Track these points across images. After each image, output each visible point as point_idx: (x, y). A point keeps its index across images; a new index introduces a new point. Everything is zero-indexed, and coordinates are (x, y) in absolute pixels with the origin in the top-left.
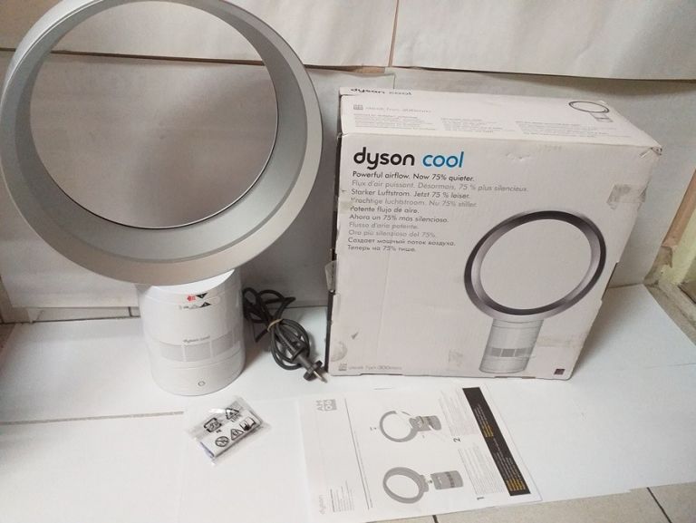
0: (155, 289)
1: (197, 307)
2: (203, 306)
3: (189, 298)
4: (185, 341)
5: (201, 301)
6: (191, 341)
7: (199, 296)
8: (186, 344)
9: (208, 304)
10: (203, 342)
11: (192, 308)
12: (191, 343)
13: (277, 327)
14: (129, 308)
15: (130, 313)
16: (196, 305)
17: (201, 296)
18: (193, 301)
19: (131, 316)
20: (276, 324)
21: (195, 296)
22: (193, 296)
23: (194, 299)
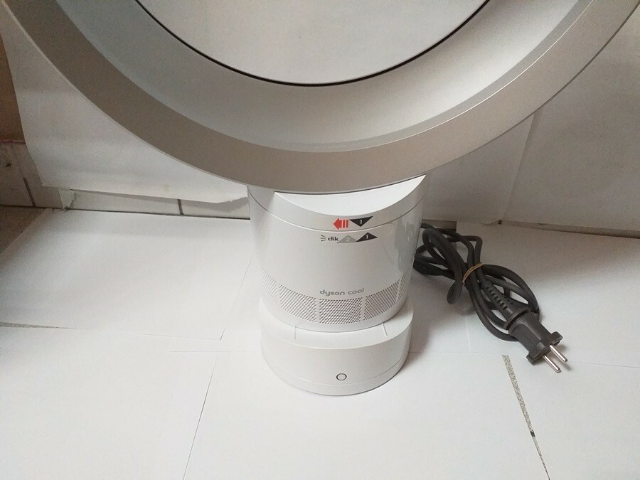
1: (352, 240)
2: (363, 239)
4: (322, 293)
5: (360, 231)
6: (333, 293)
7: (356, 221)
8: (323, 296)
9: (371, 237)
10: (353, 296)
11: (344, 241)
12: (333, 297)
14: (179, 201)
15: (181, 209)
16: (351, 237)
17: (360, 221)
18: (345, 229)
19: (182, 214)
20: (475, 270)
21: (347, 221)
22: (344, 221)
23: (347, 226)
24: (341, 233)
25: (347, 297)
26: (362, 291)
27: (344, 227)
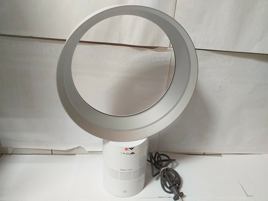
0: (111, 142)
1: (129, 154)
2: (131, 154)
3: (126, 149)
4: (121, 170)
5: (131, 151)
7: (130, 149)
8: (121, 171)
9: (133, 153)
10: (129, 171)
11: (127, 154)
12: (123, 171)
13: (165, 170)
14: (52, 150)
15: (52, 152)
17: (131, 149)
18: (128, 150)
19: (52, 154)
20: (164, 169)
24: (126, 152)
26: (132, 169)
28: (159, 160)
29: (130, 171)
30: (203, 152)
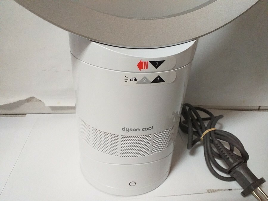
1: (147, 82)
2: (155, 81)
4: (124, 129)
5: (154, 73)
6: (131, 130)
7: (154, 64)
8: (124, 133)
9: (161, 80)
10: (146, 133)
11: (141, 82)
12: (131, 133)
16: (147, 79)
17: (157, 64)
18: (145, 70)
20: (210, 132)
21: (147, 62)
22: (145, 62)
23: (147, 68)
24: (140, 75)
25: (140, 133)
26: (152, 128)
27: (144, 68)
28: (196, 118)
29: (148, 132)
30: (256, 105)
